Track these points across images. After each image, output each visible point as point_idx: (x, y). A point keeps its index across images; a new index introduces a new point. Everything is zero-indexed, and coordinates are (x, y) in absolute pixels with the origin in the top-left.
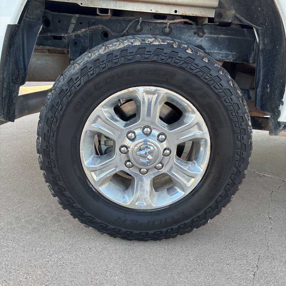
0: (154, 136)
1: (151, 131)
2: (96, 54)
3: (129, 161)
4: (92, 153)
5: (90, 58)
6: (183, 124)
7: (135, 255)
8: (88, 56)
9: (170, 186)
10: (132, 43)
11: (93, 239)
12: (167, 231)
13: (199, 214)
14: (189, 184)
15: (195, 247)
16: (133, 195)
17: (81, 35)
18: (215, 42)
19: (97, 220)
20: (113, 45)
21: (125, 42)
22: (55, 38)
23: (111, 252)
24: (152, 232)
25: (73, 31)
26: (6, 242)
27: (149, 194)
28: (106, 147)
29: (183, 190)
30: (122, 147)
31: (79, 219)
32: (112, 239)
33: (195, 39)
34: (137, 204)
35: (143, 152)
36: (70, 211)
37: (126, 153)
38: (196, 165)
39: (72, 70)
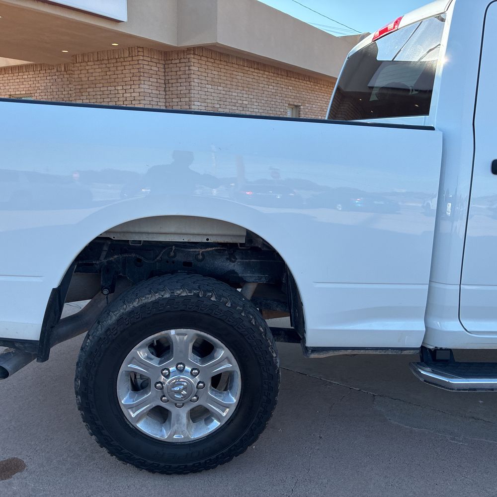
0: (187, 372)
1: (184, 367)
2: (131, 307)
3: (164, 396)
4: (129, 389)
5: (125, 310)
6: (213, 358)
7: (174, 490)
8: (124, 308)
9: (208, 416)
10: (162, 296)
11: (131, 476)
12: (206, 462)
13: (236, 443)
14: (224, 414)
15: (236, 476)
16: (170, 428)
17: (113, 260)
18: (247, 266)
19: (135, 456)
20: (145, 298)
21: (156, 295)
22: (86, 264)
23: (150, 488)
24: (191, 464)
25: (105, 258)
26: (41, 485)
27: (186, 427)
28: (142, 381)
29: (219, 420)
30: (158, 383)
31: (117, 457)
32: (151, 474)
33: (228, 264)
34: (174, 437)
35: (177, 389)
36: (107, 448)
37: (162, 388)
38: (230, 394)
39: (109, 321)
